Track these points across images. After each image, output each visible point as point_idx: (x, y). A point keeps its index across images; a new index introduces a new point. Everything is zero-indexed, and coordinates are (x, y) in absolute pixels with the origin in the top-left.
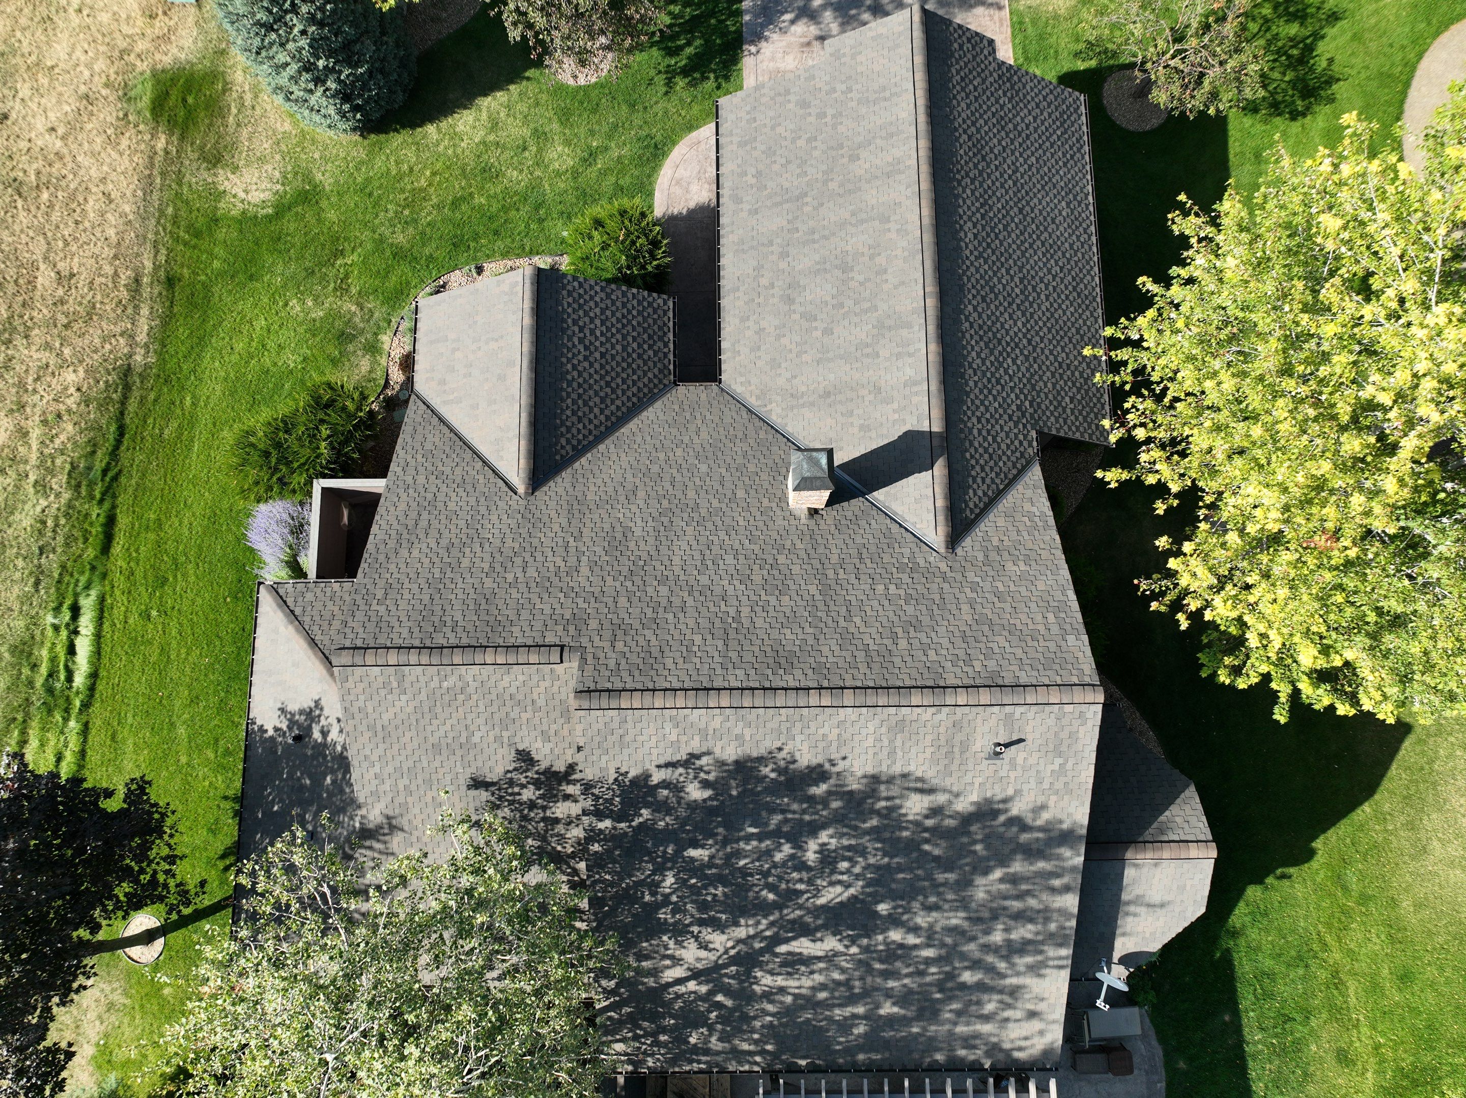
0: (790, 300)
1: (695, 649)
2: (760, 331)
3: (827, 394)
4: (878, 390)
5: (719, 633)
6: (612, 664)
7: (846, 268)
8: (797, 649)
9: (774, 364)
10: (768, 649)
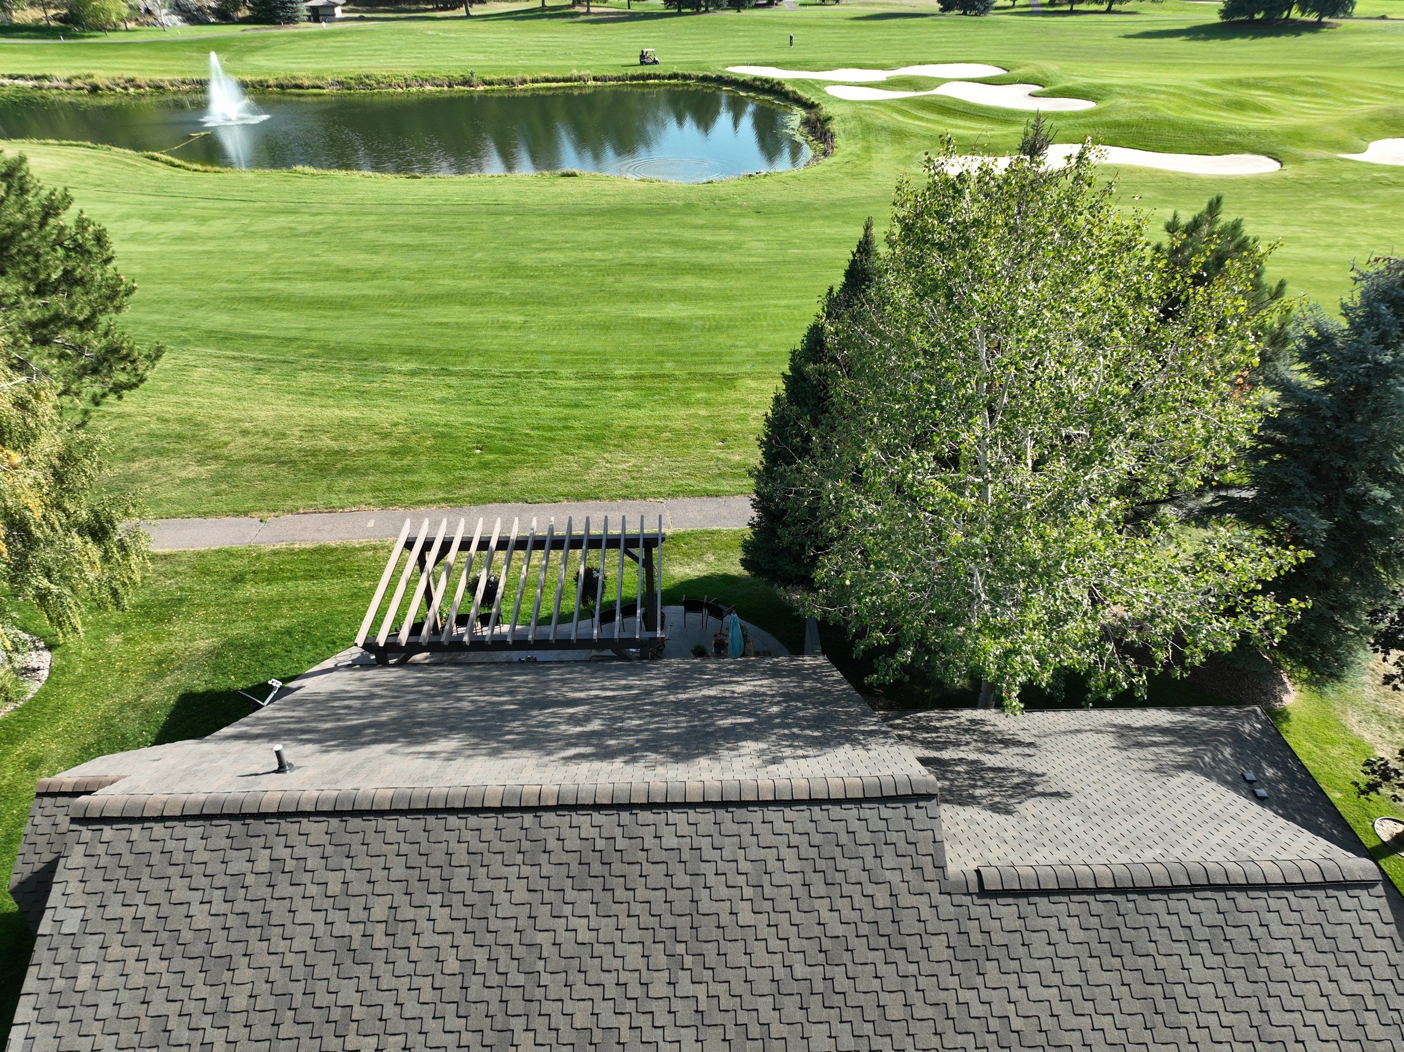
1: (748, 892)
5: (708, 929)
6: (890, 860)
8: (570, 895)
10: (621, 894)
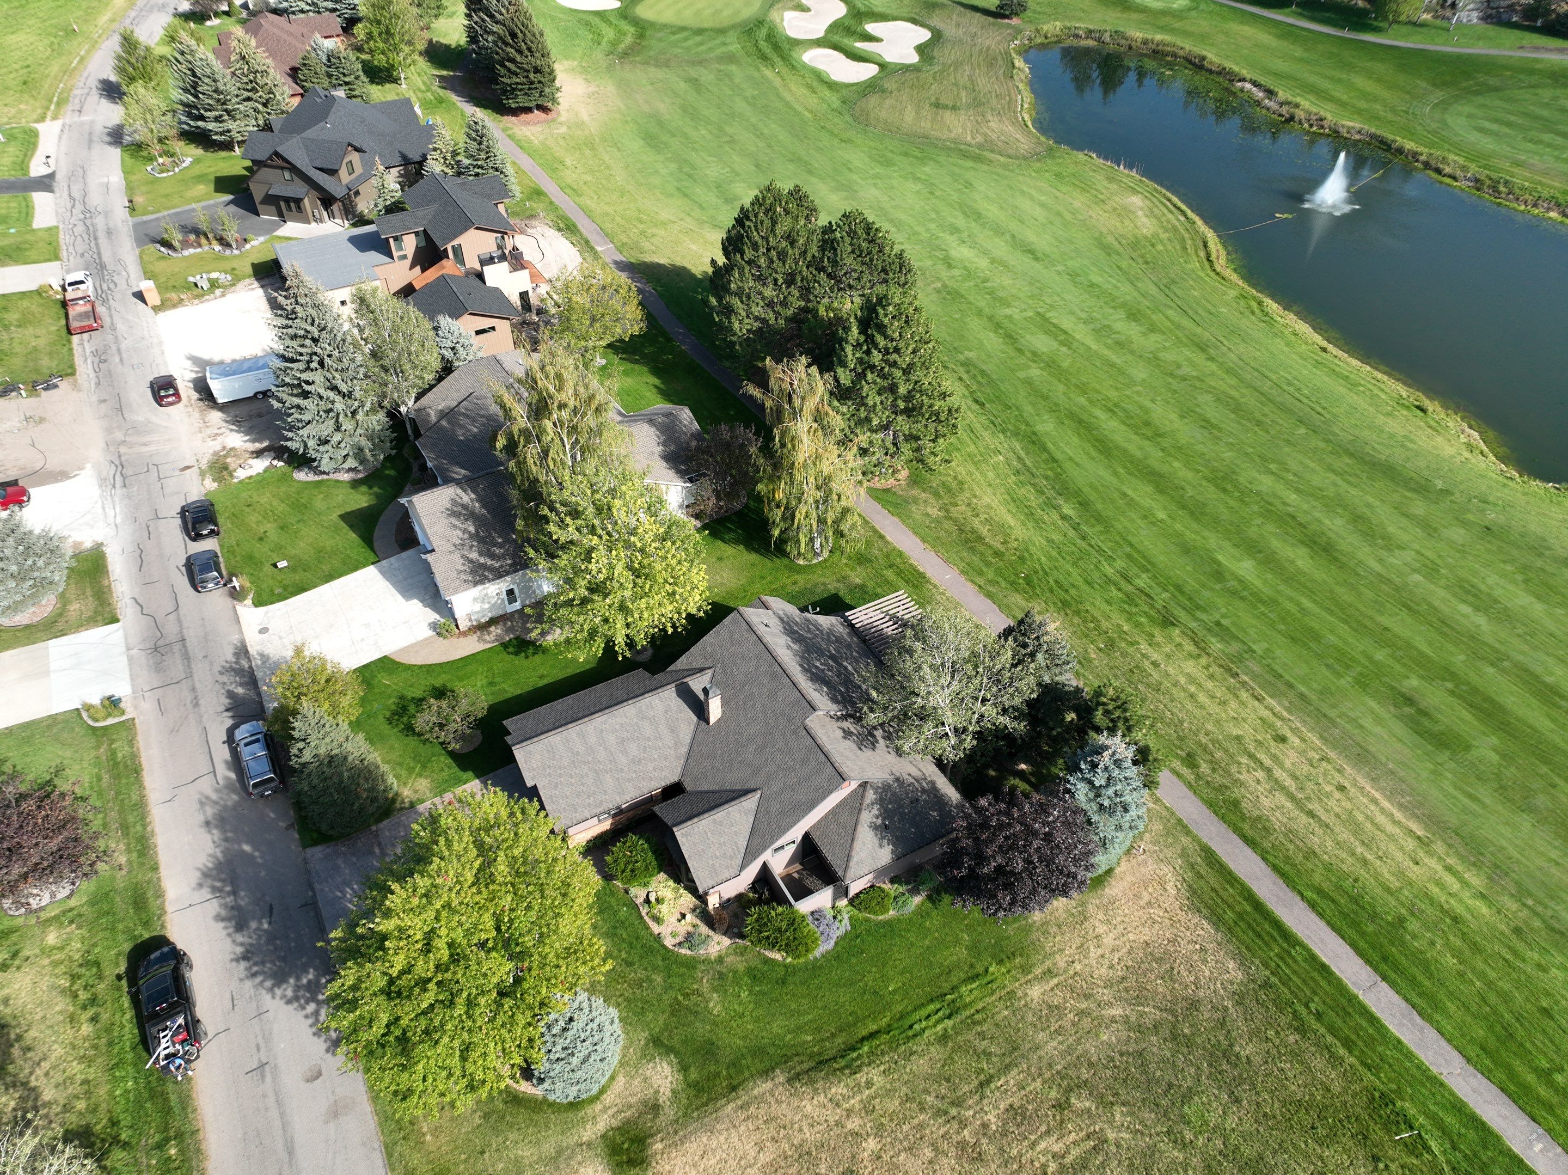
0: (640, 761)
2: (654, 769)
3: (672, 731)
4: (666, 711)
7: (623, 741)
9: (666, 759)
